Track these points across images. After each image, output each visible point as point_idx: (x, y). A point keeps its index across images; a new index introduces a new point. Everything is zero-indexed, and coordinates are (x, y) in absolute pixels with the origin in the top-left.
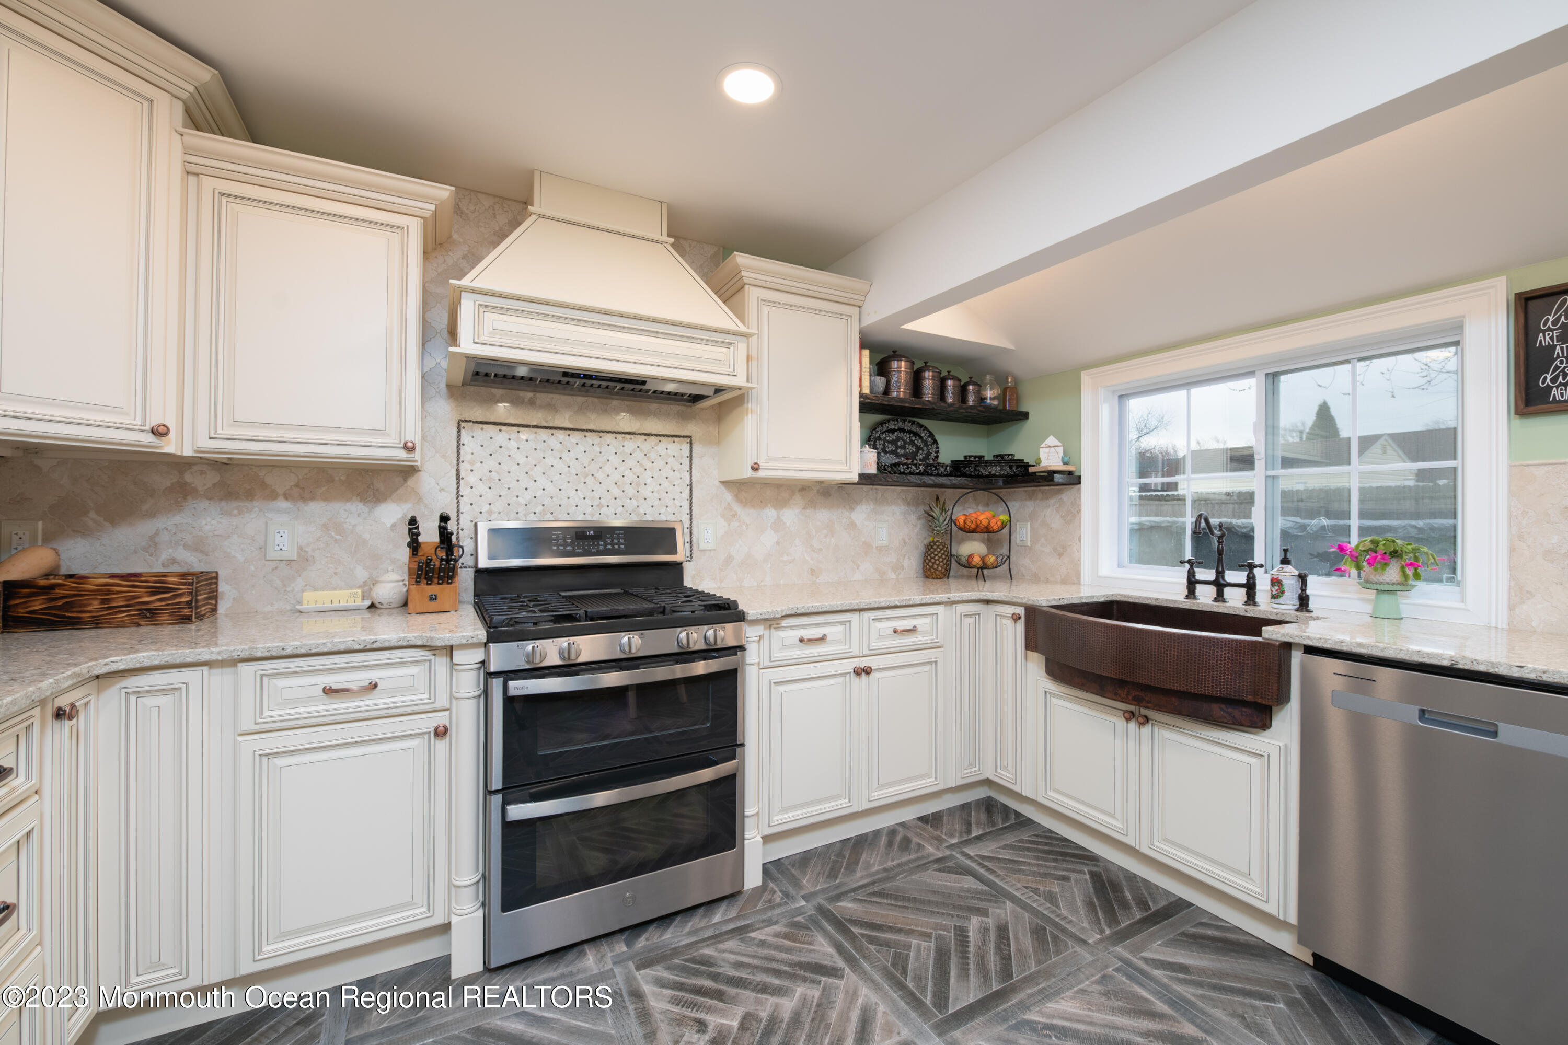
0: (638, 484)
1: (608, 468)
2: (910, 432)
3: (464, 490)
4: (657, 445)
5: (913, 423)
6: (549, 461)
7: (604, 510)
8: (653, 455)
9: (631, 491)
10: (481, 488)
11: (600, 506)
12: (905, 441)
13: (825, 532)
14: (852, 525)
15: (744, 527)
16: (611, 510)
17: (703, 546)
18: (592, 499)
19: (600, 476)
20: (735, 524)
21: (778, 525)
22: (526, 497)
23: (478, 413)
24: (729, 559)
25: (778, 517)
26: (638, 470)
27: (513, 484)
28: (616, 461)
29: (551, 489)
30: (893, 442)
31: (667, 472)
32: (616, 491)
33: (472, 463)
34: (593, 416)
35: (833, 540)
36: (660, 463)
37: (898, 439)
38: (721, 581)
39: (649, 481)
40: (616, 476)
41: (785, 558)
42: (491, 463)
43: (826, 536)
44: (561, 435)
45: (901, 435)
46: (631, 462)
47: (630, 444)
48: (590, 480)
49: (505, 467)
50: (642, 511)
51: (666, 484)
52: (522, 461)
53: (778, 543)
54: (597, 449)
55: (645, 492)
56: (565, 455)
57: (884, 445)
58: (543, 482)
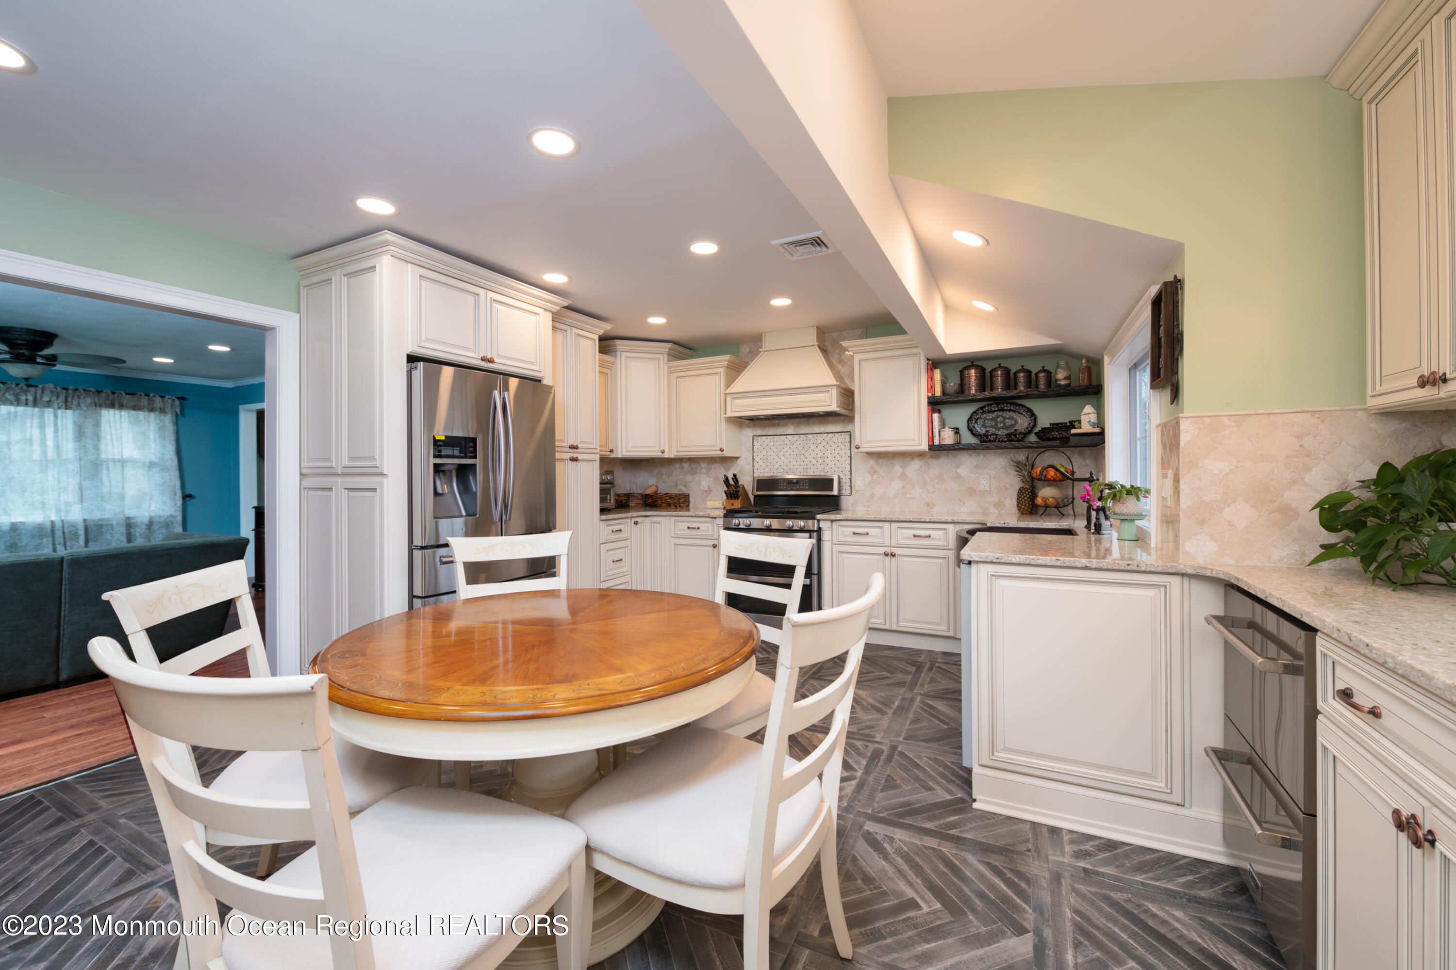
0: (824, 458)
1: (810, 451)
2: (1009, 410)
3: (755, 464)
4: (833, 437)
5: (1011, 404)
6: (785, 450)
7: (809, 470)
8: (831, 443)
9: (820, 461)
10: (761, 463)
11: (807, 468)
12: (1005, 418)
13: (937, 481)
14: (958, 477)
15: (881, 478)
16: (812, 470)
17: (857, 488)
18: (803, 465)
19: (807, 454)
20: (876, 476)
21: (903, 477)
22: (777, 465)
23: (759, 432)
24: (872, 495)
25: (903, 471)
26: (824, 450)
27: (772, 461)
28: (813, 447)
29: (787, 462)
30: (992, 419)
31: (838, 450)
32: (814, 462)
33: (758, 452)
34: (803, 427)
35: (943, 486)
36: (835, 446)
37: (998, 417)
38: (868, 507)
39: (829, 455)
40: (814, 454)
41: (908, 496)
42: (764, 452)
43: (937, 483)
44: (789, 437)
45: (1000, 413)
46: (820, 447)
47: (820, 438)
48: (802, 457)
49: (769, 453)
50: (826, 470)
51: (838, 457)
52: (775, 450)
53: (903, 487)
54: (805, 442)
55: (828, 461)
56: (792, 447)
57: (984, 422)
58: (783, 459)
